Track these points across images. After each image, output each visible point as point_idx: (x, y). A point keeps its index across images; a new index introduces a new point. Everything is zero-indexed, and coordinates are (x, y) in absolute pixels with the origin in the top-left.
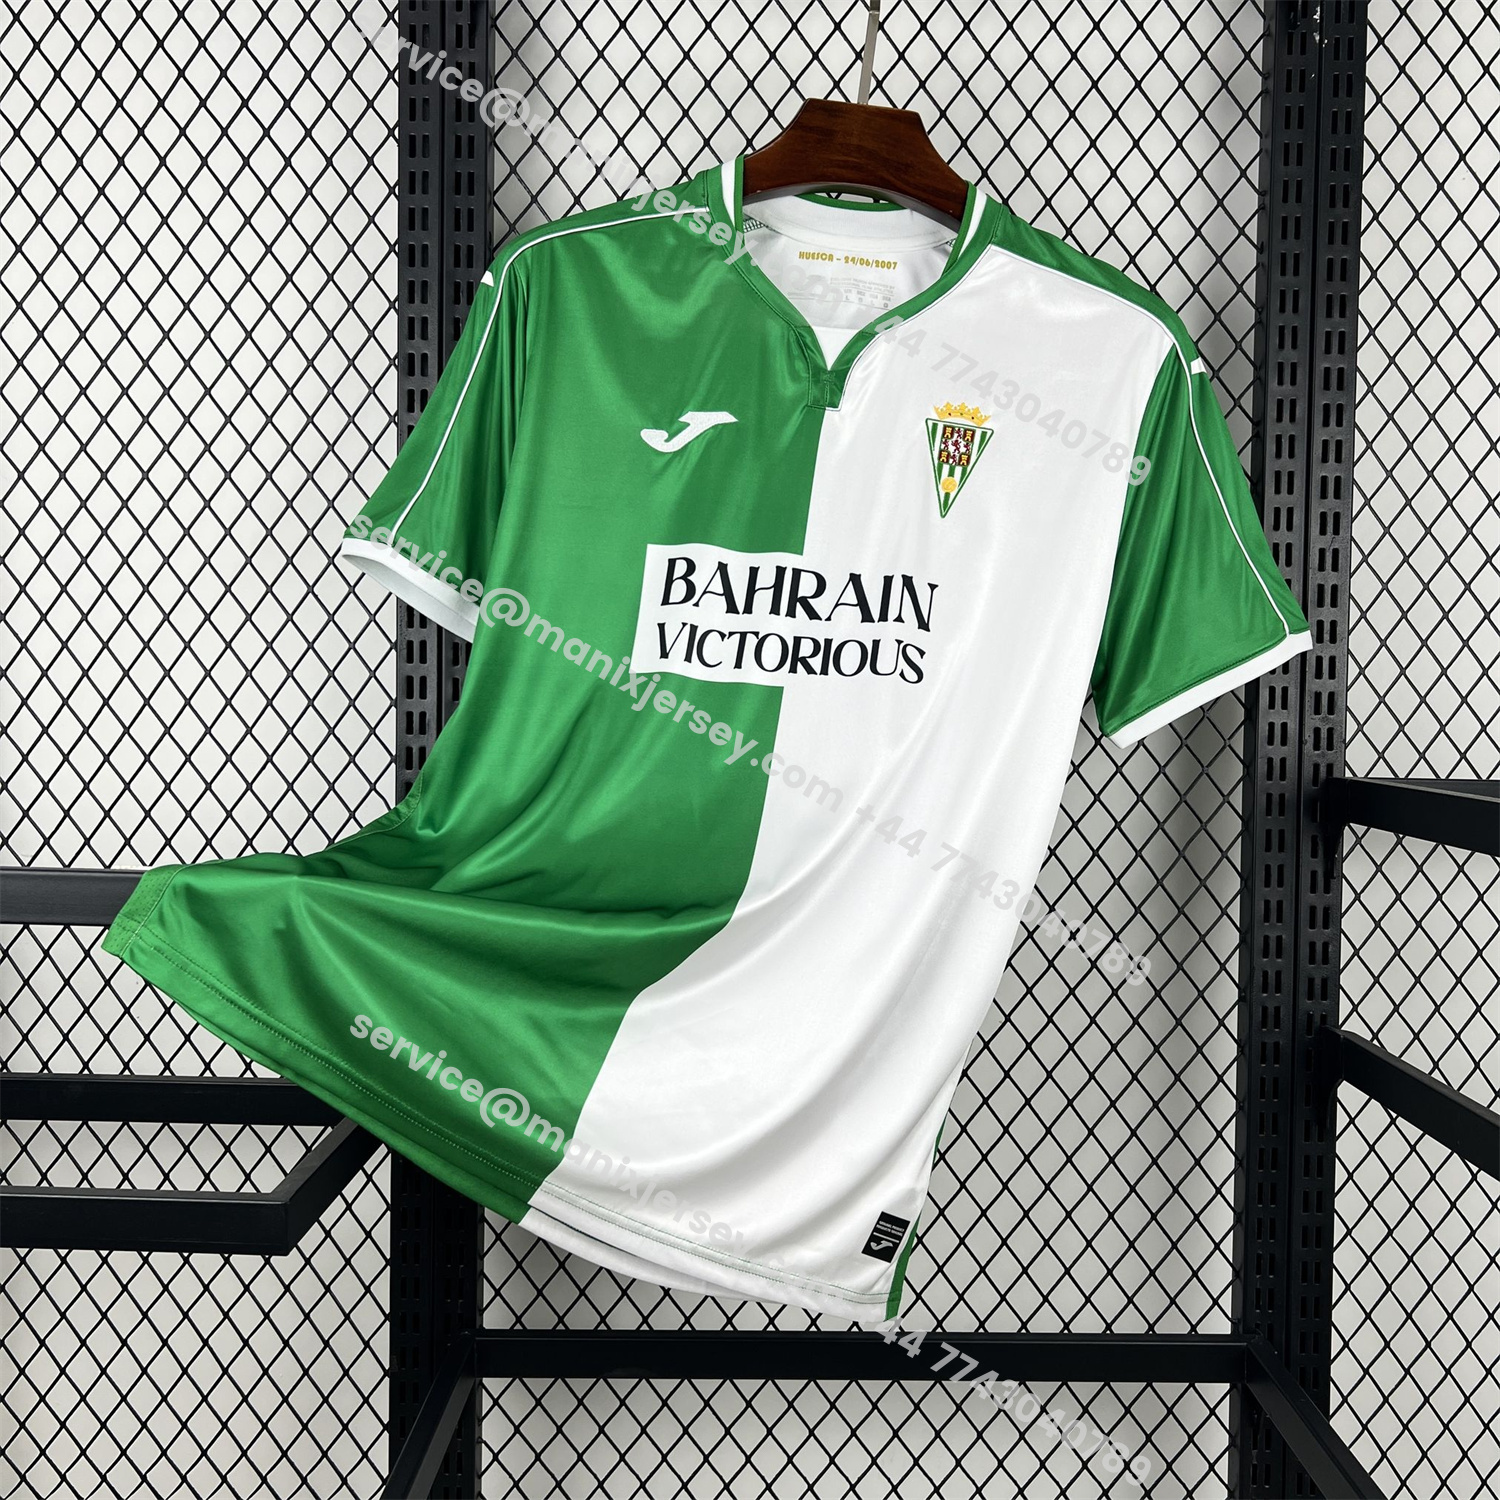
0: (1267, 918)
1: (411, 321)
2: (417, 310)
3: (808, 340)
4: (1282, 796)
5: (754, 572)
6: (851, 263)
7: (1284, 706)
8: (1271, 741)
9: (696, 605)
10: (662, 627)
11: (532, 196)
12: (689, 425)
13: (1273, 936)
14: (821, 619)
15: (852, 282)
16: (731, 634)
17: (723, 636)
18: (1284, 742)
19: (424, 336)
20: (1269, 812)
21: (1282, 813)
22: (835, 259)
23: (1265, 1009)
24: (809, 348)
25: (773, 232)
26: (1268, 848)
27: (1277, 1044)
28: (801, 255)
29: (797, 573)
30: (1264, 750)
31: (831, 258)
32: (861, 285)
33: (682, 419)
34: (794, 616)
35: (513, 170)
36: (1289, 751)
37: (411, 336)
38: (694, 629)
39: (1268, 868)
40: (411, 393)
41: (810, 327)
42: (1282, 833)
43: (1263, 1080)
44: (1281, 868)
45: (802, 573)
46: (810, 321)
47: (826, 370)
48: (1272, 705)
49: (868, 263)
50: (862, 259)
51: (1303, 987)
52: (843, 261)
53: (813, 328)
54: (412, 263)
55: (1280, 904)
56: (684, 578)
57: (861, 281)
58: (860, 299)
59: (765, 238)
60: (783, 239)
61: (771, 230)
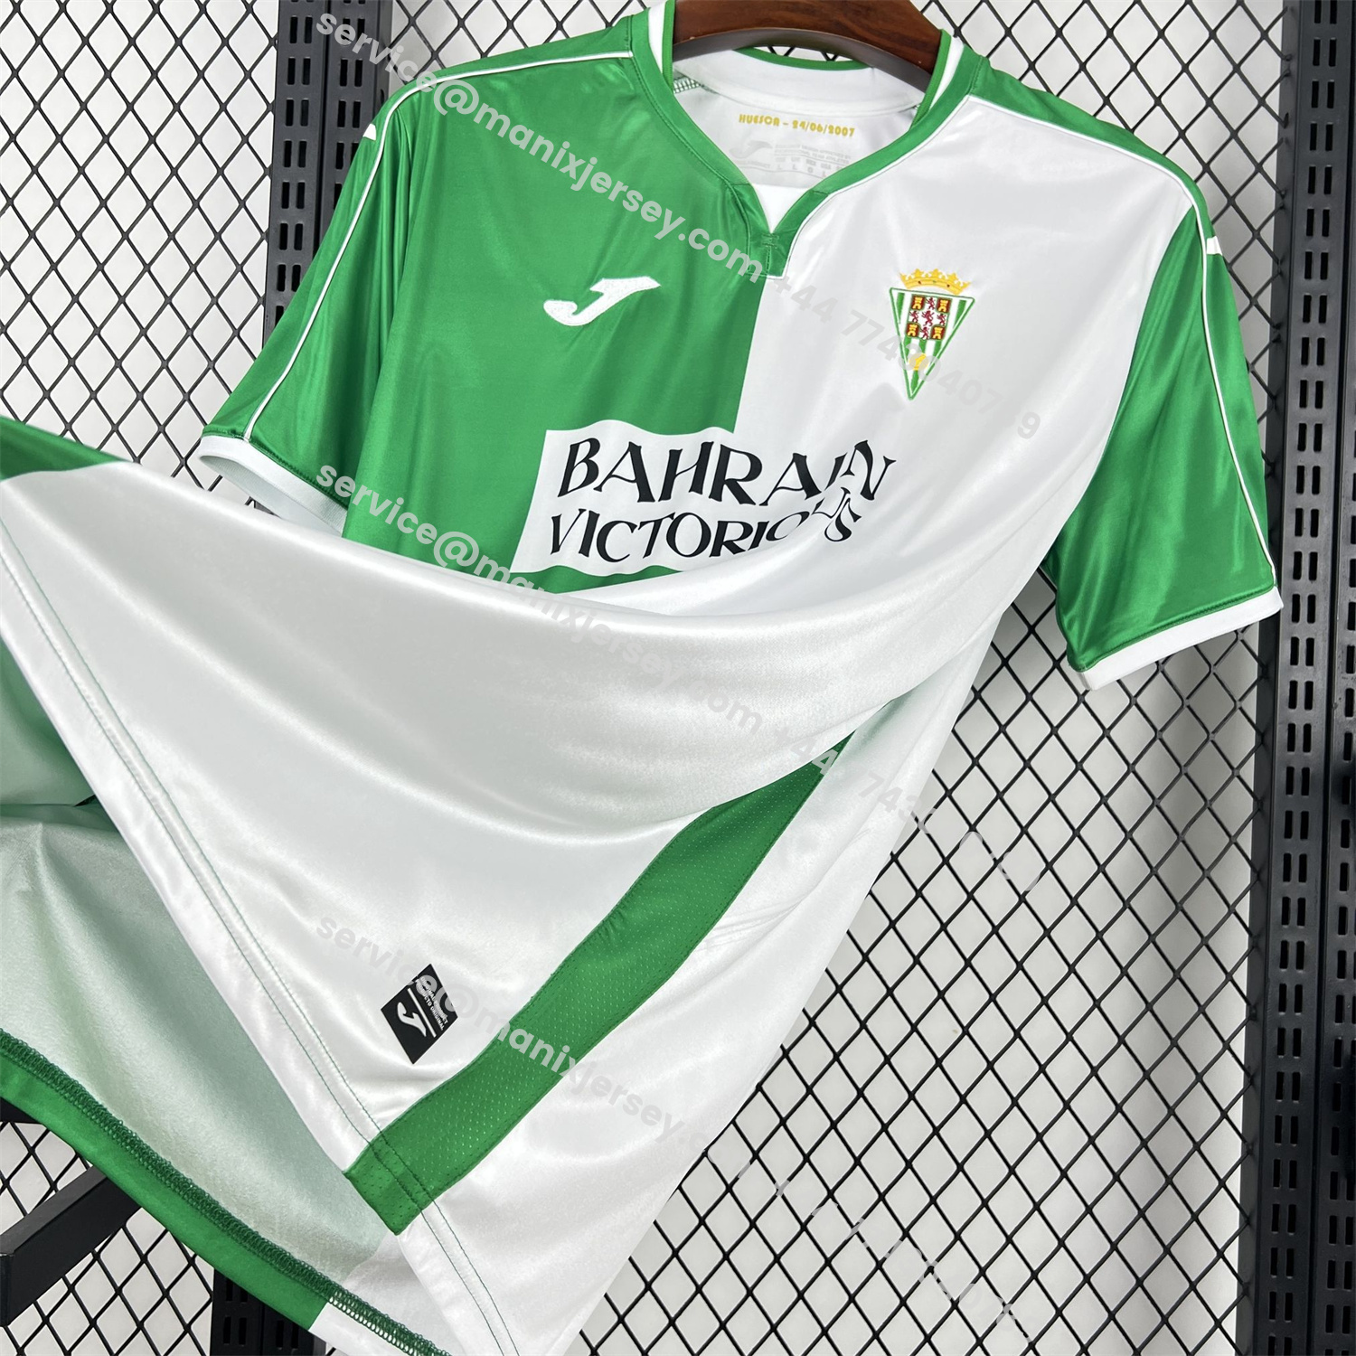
0: (1285, 920)
1: (286, 187)
2: (294, 175)
3: (747, 198)
4: (1306, 771)
6: (799, 128)
7: (1310, 662)
8: (1293, 704)
11: (432, 52)
12: (602, 294)
13: (1292, 942)
15: (801, 148)
17: (632, 527)
18: (1309, 705)
19: (300, 204)
20: (1289, 790)
21: (1305, 791)
22: (781, 124)
23: (1282, 1032)
24: (751, 211)
25: (710, 92)
26: (1288, 834)
27: (1296, 1076)
28: (742, 119)
30: (1285, 715)
31: (777, 122)
32: (811, 153)
33: (595, 288)
35: (412, 22)
36: (1316, 716)
37: (285, 204)
39: (1287, 858)
40: (282, 269)
41: (749, 184)
42: (1305, 816)
43: (1278, 1119)
44: (1303, 859)
46: (750, 182)
47: (769, 232)
48: (1294, 661)
49: (820, 128)
50: (813, 124)
51: (1330, 1007)
52: (791, 125)
53: (754, 185)
54: (289, 122)
55: (1302, 902)
57: (811, 149)
58: (810, 170)
59: (700, 99)
60: (721, 100)
61: (708, 90)
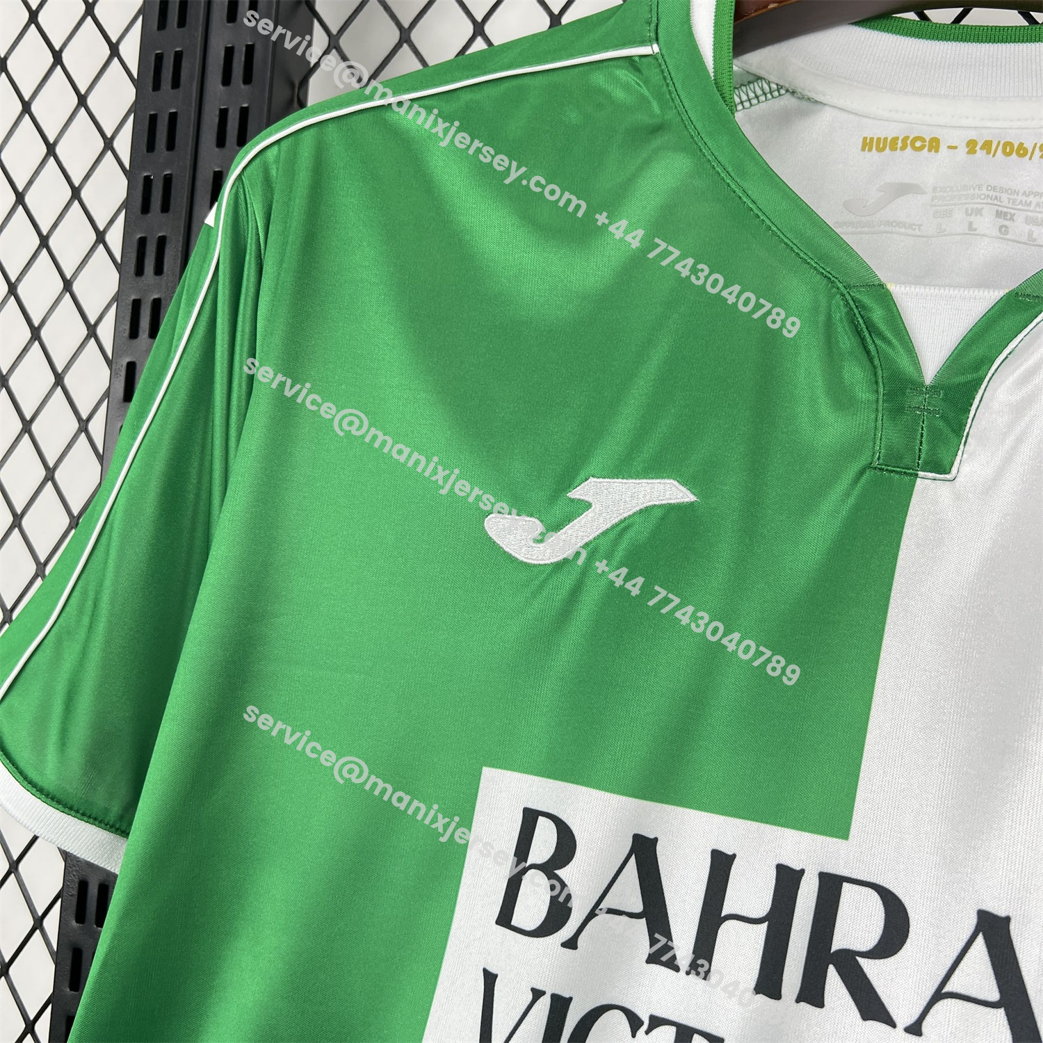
3: (877, 316)
5: (721, 864)
6: (980, 154)
9: (571, 944)
10: (490, 979)
12: (589, 506)
14: (894, 1025)
15: (984, 191)
16: (656, 1022)
17: (635, 1022)
22: (943, 148)
24: (884, 339)
25: (804, 104)
28: (867, 144)
29: (831, 886)
31: (934, 145)
32: (1005, 197)
33: (575, 494)
34: (820, 1004)
38: (560, 1005)
41: (881, 286)
45: (846, 886)
46: (883, 276)
47: (922, 384)
49: (1022, 151)
50: (1007, 144)
52: (963, 149)
53: (891, 287)
56: (549, 868)
57: (1002, 190)
58: (1003, 230)
59: (785, 119)
60: (825, 117)
61: (802, 98)
